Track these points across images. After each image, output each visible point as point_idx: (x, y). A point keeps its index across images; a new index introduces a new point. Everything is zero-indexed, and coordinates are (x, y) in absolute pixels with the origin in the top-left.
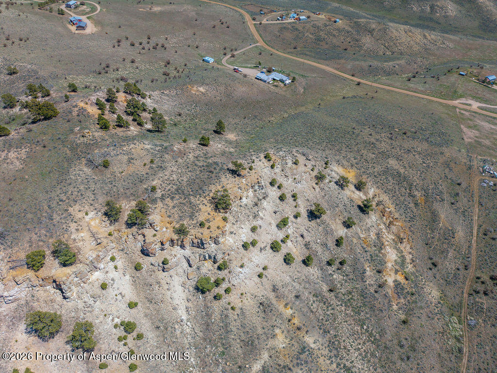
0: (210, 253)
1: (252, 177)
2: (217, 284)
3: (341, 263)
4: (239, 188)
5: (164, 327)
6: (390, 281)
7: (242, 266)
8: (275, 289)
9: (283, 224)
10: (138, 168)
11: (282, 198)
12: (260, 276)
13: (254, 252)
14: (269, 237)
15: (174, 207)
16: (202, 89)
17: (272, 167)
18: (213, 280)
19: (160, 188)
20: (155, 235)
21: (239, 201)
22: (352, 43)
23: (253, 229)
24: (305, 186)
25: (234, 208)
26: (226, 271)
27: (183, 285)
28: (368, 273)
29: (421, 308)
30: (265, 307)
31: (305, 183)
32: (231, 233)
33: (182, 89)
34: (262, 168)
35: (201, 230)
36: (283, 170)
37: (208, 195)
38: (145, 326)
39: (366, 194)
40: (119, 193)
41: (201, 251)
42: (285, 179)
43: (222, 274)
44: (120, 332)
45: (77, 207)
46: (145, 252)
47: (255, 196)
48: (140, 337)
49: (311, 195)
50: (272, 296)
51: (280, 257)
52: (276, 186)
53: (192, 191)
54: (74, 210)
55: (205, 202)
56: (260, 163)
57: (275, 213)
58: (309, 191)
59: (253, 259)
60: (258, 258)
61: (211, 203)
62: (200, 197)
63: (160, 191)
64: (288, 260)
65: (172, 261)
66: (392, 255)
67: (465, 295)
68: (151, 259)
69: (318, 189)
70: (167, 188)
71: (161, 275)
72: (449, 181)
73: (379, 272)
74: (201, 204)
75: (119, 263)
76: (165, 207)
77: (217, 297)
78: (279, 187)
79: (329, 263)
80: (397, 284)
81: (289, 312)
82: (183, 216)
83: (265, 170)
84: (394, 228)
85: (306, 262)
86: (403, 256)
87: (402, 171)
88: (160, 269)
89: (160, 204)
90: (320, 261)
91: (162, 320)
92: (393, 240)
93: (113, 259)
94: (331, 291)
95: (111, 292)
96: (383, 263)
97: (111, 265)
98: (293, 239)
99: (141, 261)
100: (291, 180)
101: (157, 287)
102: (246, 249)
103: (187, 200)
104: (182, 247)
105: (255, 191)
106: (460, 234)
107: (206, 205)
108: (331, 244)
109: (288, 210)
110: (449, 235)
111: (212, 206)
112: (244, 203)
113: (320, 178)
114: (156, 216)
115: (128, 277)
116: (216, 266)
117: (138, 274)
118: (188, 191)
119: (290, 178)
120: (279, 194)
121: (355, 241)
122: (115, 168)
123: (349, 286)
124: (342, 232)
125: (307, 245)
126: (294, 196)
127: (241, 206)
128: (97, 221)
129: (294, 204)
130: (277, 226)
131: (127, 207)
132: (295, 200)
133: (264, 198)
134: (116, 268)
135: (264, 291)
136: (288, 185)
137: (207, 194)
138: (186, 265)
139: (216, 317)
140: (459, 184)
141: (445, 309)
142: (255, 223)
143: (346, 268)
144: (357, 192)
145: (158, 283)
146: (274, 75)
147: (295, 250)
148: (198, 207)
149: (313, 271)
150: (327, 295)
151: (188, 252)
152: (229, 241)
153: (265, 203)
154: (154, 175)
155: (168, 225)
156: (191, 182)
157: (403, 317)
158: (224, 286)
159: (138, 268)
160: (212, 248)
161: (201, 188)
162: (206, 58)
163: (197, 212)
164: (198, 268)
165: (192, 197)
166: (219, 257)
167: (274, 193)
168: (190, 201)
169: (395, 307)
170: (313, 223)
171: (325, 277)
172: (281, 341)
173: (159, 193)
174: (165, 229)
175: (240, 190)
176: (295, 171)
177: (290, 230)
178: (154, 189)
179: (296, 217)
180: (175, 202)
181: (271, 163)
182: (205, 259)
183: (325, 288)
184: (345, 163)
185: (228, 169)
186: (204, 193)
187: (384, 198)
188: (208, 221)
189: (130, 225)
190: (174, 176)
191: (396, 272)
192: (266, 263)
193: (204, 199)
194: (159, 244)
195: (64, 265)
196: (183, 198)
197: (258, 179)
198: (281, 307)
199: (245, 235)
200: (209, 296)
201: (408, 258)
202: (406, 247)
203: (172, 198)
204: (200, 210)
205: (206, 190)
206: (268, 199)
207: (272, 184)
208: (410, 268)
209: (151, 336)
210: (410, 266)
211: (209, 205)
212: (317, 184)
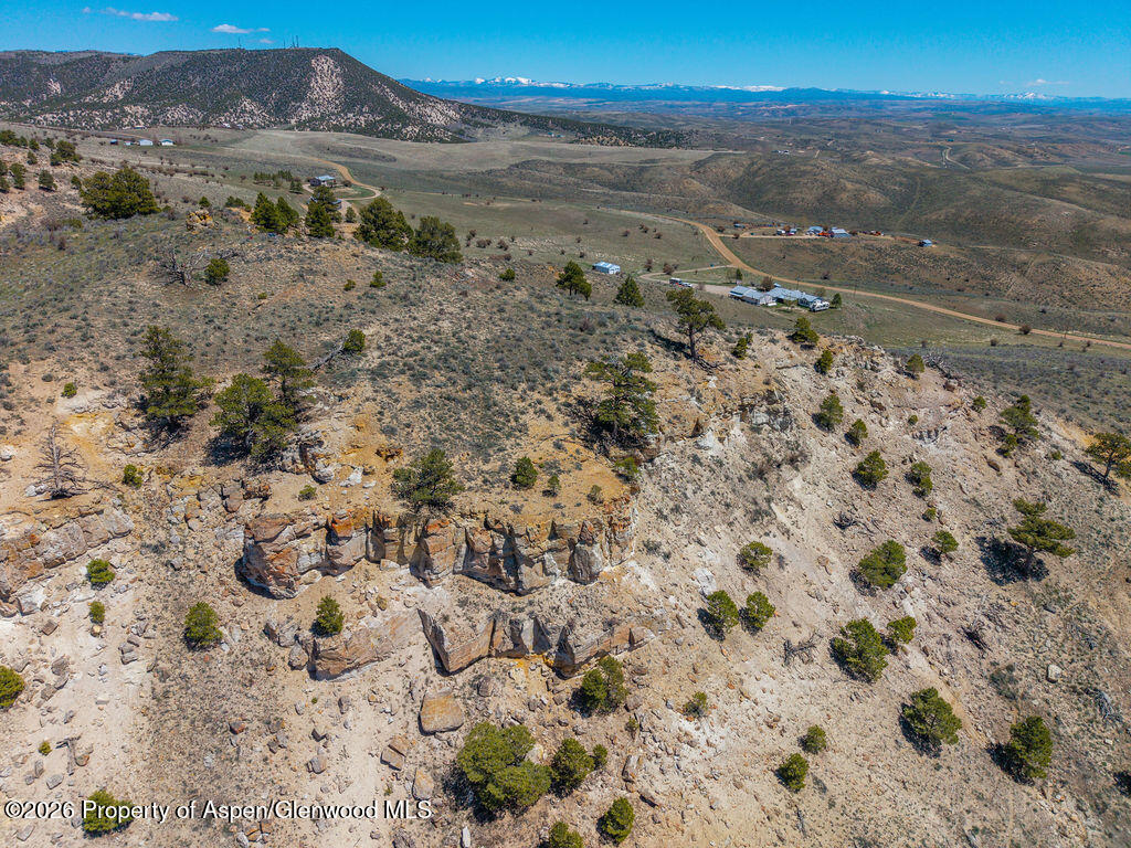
0: (543, 611)
1: (746, 378)
2: (563, 777)
4: (691, 391)
7: (694, 710)
9: (877, 572)
11: (866, 477)
13: (753, 657)
14: (822, 611)
15: (417, 404)
17: (821, 367)
18: (539, 754)
19: (379, 348)
20: (307, 495)
21: (691, 442)
22: (972, 282)
23: (750, 561)
24: (957, 455)
25: (669, 458)
26: (614, 722)
27: (392, 756)
31: (954, 444)
32: (651, 548)
34: (781, 367)
35: (513, 497)
36: (861, 386)
37: (565, 387)
40: (226, 348)
41: (502, 601)
42: (874, 416)
43: (592, 732)
45: (45, 367)
46: (253, 574)
47: (754, 446)
49: (986, 488)
51: (879, 707)
52: (841, 431)
53: (502, 368)
54: (29, 372)
55: (551, 407)
56: (777, 348)
57: (842, 524)
58: (972, 473)
59: (751, 686)
60: (774, 687)
61: (575, 415)
62: (532, 389)
63: (376, 353)
65: (359, 625)
68: (273, 611)
69: (1009, 473)
70: (407, 349)
71: (296, 688)
74: (531, 411)
75: (123, 601)
76: (382, 397)
78: (852, 438)
82: (446, 441)
83: (795, 374)
88: (301, 656)
89: (365, 388)
90: (1083, 768)
93: (99, 576)
95: (26, 727)
97: (83, 598)
98: (931, 643)
99: (223, 608)
100: (893, 425)
101: (260, 746)
102: (718, 634)
103: (475, 391)
104: (421, 567)
105: (756, 429)
107: (549, 417)
111: (575, 426)
112: (710, 453)
114: (333, 425)
115: (137, 671)
116: (568, 687)
117: (190, 664)
118: (486, 368)
119: (892, 418)
120: (852, 462)
122: (243, 288)
125: (1000, 680)
126: (916, 480)
127: (696, 459)
128: (101, 424)
129: (920, 506)
130: (855, 576)
132: (920, 495)
133: (792, 461)
134: (97, 614)
136: (887, 434)
137: (559, 385)
138: (419, 656)
145: (273, 725)
146: (778, 292)
147: (945, 694)
148: (516, 419)
149: (1057, 814)
151: (441, 596)
152: (639, 578)
153: (795, 482)
154: (374, 313)
155: (376, 463)
156: (503, 345)
158: (598, 795)
160: (554, 591)
161: (537, 365)
162: (602, 264)
163: (509, 436)
164: (478, 687)
165: (496, 387)
166: (587, 637)
167: (831, 453)
168: (486, 399)
170: (1014, 594)
174: (357, 477)
175: (693, 401)
176: (910, 396)
177: (914, 603)
178: (355, 347)
180: (425, 391)
181: (817, 353)
182: (518, 651)
184: (1089, 420)
185: (652, 331)
186: (548, 378)
188: (552, 468)
189: (223, 451)
190: (445, 325)
192: (815, 717)
193: (546, 399)
194: (317, 539)
196: (461, 384)
197: (767, 383)
199: (711, 572)
200: (514, 840)
203: (418, 378)
204: (523, 429)
205: (556, 372)
206: (809, 470)
207: (824, 421)
211: (560, 418)
212: (1002, 452)
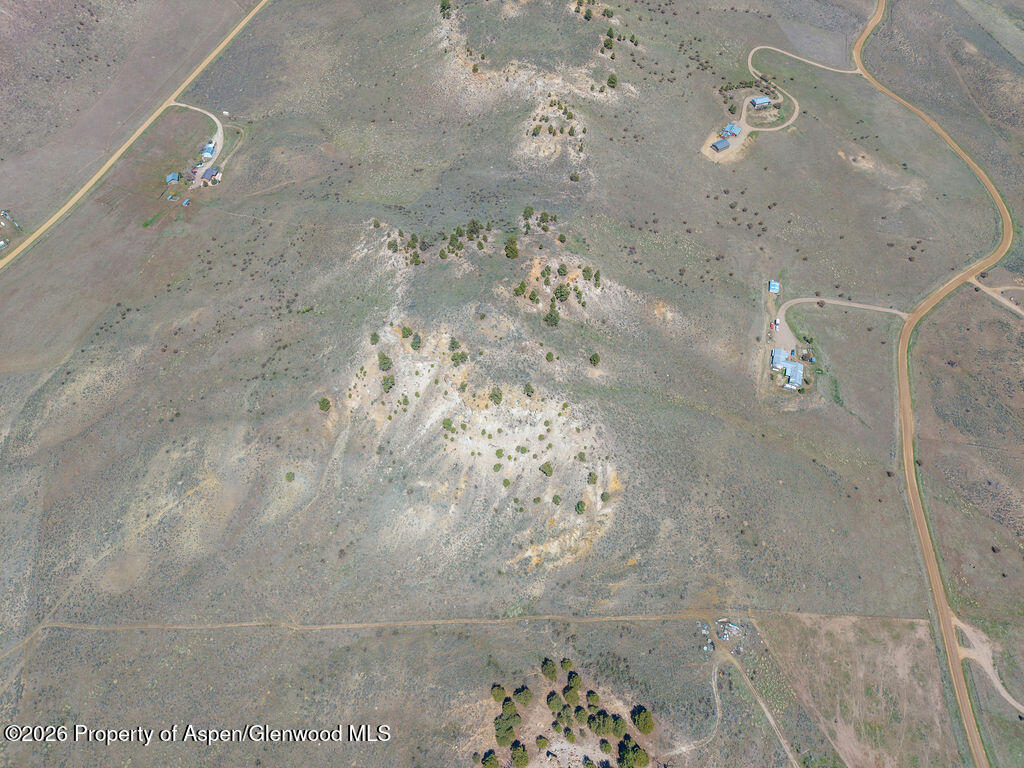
1: (537, 405)
2: (453, 430)
3: (521, 510)
4: (518, 401)
5: (417, 419)
6: (528, 553)
7: (471, 438)
8: (471, 468)
9: (522, 450)
10: (491, 335)
11: (541, 438)
12: (473, 454)
13: (486, 441)
14: (505, 446)
15: (476, 373)
16: (669, 315)
17: (559, 415)
18: (454, 427)
19: (484, 356)
20: (455, 376)
23: (500, 431)
24: (565, 450)
25: (502, 407)
27: (443, 413)
28: (525, 533)
29: (518, 583)
30: (456, 468)
31: (568, 448)
33: (649, 301)
34: (552, 408)
36: (563, 424)
38: (411, 409)
39: (603, 507)
40: (469, 338)
42: (559, 431)
43: (461, 430)
44: (401, 399)
45: (446, 326)
48: (405, 410)
49: (562, 459)
50: (466, 469)
51: (496, 461)
52: (547, 427)
53: (494, 375)
54: (444, 325)
55: (492, 387)
56: (555, 404)
57: (527, 439)
58: (564, 455)
59: (480, 443)
60: (483, 445)
61: (493, 391)
62: (493, 382)
63: (482, 357)
64: (497, 467)
66: (553, 548)
67: (547, 617)
69: (571, 461)
70: (487, 360)
71: (441, 397)
72: (681, 587)
73: (532, 542)
74: (489, 386)
75: (433, 371)
76: (474, 368)
77: (446, 436)
78: (548, 430)
79: (516, 501)
80: (528, 559)
81: (463, 486)
83: (553, 411)
84: (582, 543)
85: (506, 483)
86: (558, 559)
87: (661, 534)
88: (443, 393)
89: (473, 364)
90: (514, 492)
91: (419, 415)
92: (571, 547)
93: (432, 366)
94: (496, 510)
95: (417, 379)
96: (540, 542)
97: (430, 367)
98: (516, 464)
100: (561, 435)
101: (434, 400)
103: (486, 376)
105: (530, 415)
106: (610, 604)
107: (489, 389)
108: (533, 495)
109: (535, 447)
110: (601, 593)
111: (491, 392)
112: (513, 412)
113: (581, 457)
114: (464, 367)
115: (429, 381)
117: (434, 384)
118: (492, 373)
120: (543, 434)
121: (546, 512)
122: (484, 324)
123: (506, 522)
124: (548, 499)
125: (519, 477)
126: (550, 446)
128: (446, 341)
129: (544, 449)
130: (518, 447)
131: (464, 348)
132: (547, 448)
134: (429, 371)
135: (466, 463)
136: (556, 435)
137: (497, 384)
139: (436, 443)
140: (682, 597)
141: (527, 602)
142: (506, 429)
143: (520, 515)
144: (599, 498)
146: (795, 366)
147: (510, 470)
148: (485, 385)
149: (503, 492)
150: (492, 509)
153: (528, 427)
154: (492, 347)
155: (463, 378)
156: (500, 370)
157: (504, 570)
158: (454, 436)
159: (436, 382)
161: (499, 378)
165: (489, 377)
167: (541, 429)
168: (486, 378)
169: (508, 563)
170: (540, 473)
171: (504, 502)
172: (442, 489)
173: (479, 358)
176: (571, 434)
177: (523, 458)
178: (481, 354)
179: (535, 456)
180: (480, 371)
181: (563, 412)
183: (496, 505)
184: (625, 475)
185: (528, 385)
186: (497, 382)
187: (609, 523)
188: (479, 397)
189: (454, 359)
190: (499, 358)
191: (539, 556)
192: (484, 453)
193: (493, 385)
195: (412, 346)
196: (486, 373)
198: (462, 479)
199: (492, 427)
200: (445, 432)
201: (559, 563)
202: (569, 558)
203: (481, 368)
204: (484, 388)
205: (499, 382)
206: (532, 428)
207: (547, 423)
208: (549, 566)
209: (409, 416)
210: (551, 566)
211: (491, 390)
212: (575, 458)
